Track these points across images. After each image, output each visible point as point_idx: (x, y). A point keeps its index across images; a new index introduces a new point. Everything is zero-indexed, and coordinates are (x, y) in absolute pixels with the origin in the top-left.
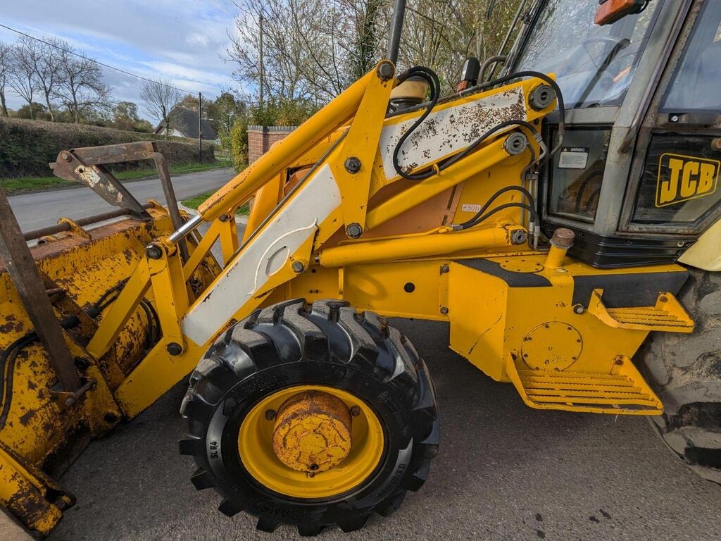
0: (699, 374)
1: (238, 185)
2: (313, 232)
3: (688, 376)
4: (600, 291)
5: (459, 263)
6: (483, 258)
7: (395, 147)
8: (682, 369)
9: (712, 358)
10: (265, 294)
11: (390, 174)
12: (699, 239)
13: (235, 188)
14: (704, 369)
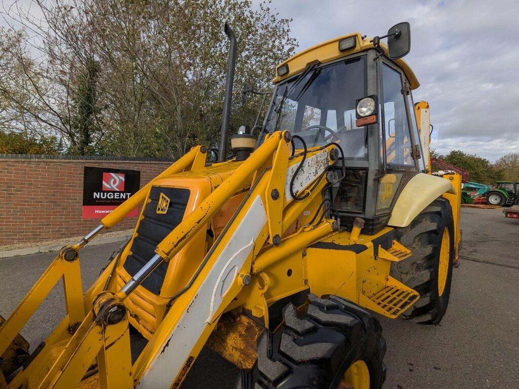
0: (413, 273)
1: (201, 220)
2: (252, 247)
3: (408, 276)
4: (380, 245)
5: (312, 247)
6: (319, 242)
7: (290, 180)
8: (405, 273)
9: (415, 264)
10: (219, 316)
11: (289, 199)
12: (392, 214)
13: (198, 222)
14: (414, 270)
